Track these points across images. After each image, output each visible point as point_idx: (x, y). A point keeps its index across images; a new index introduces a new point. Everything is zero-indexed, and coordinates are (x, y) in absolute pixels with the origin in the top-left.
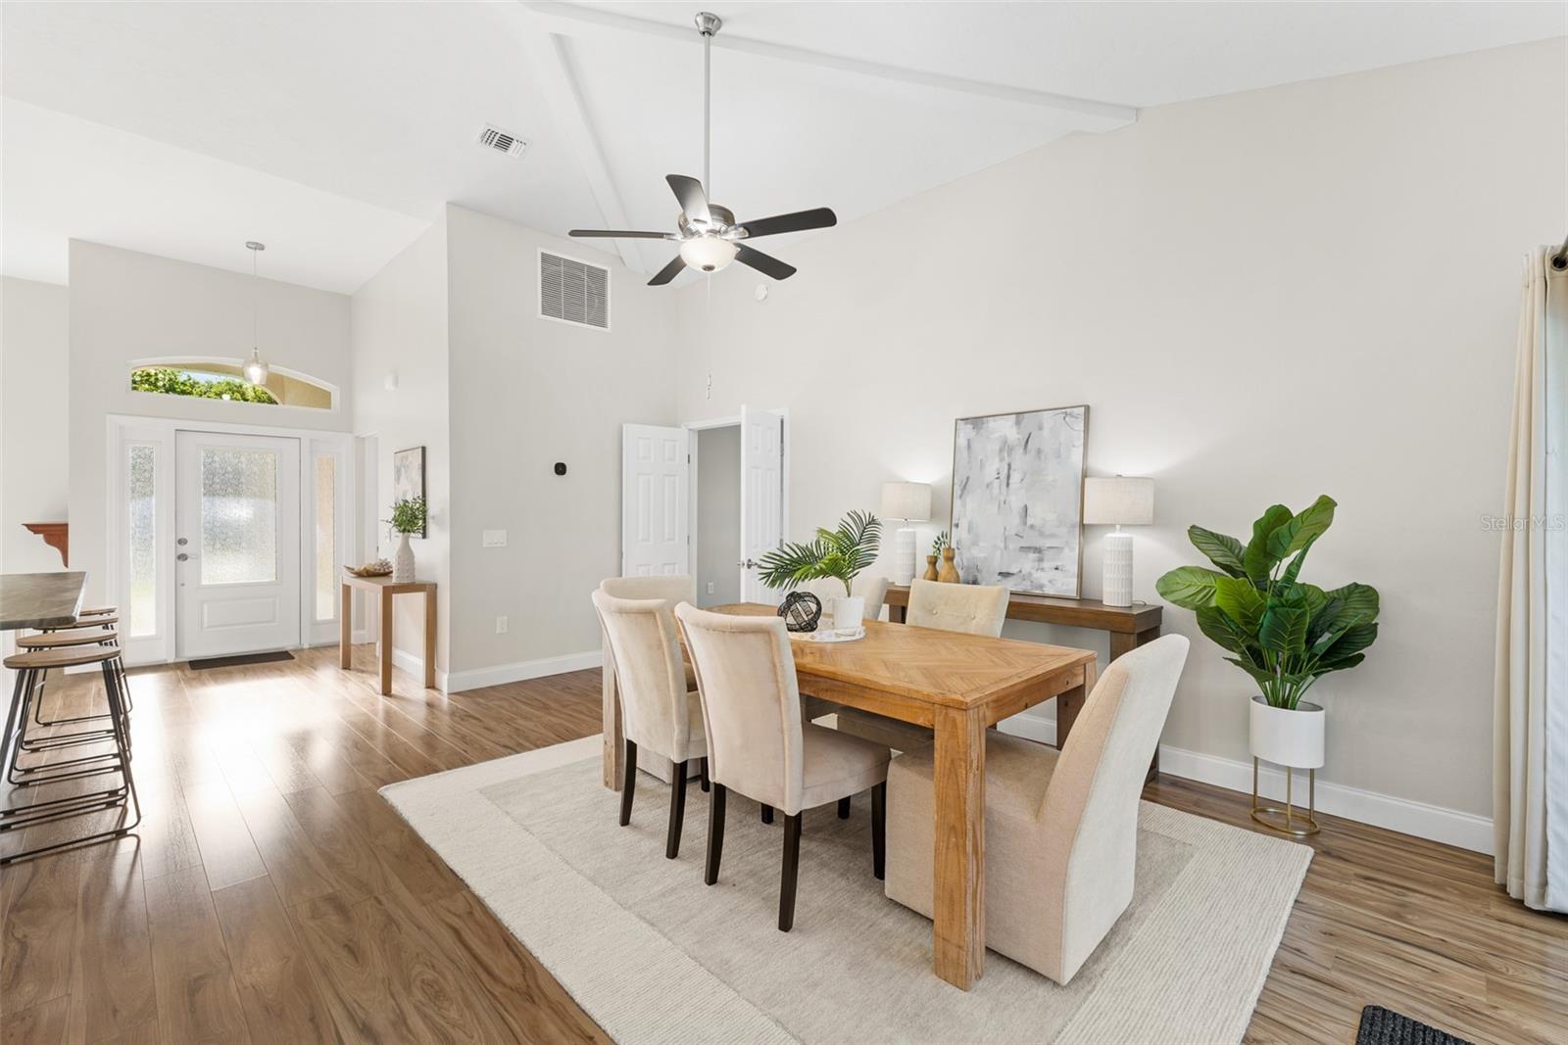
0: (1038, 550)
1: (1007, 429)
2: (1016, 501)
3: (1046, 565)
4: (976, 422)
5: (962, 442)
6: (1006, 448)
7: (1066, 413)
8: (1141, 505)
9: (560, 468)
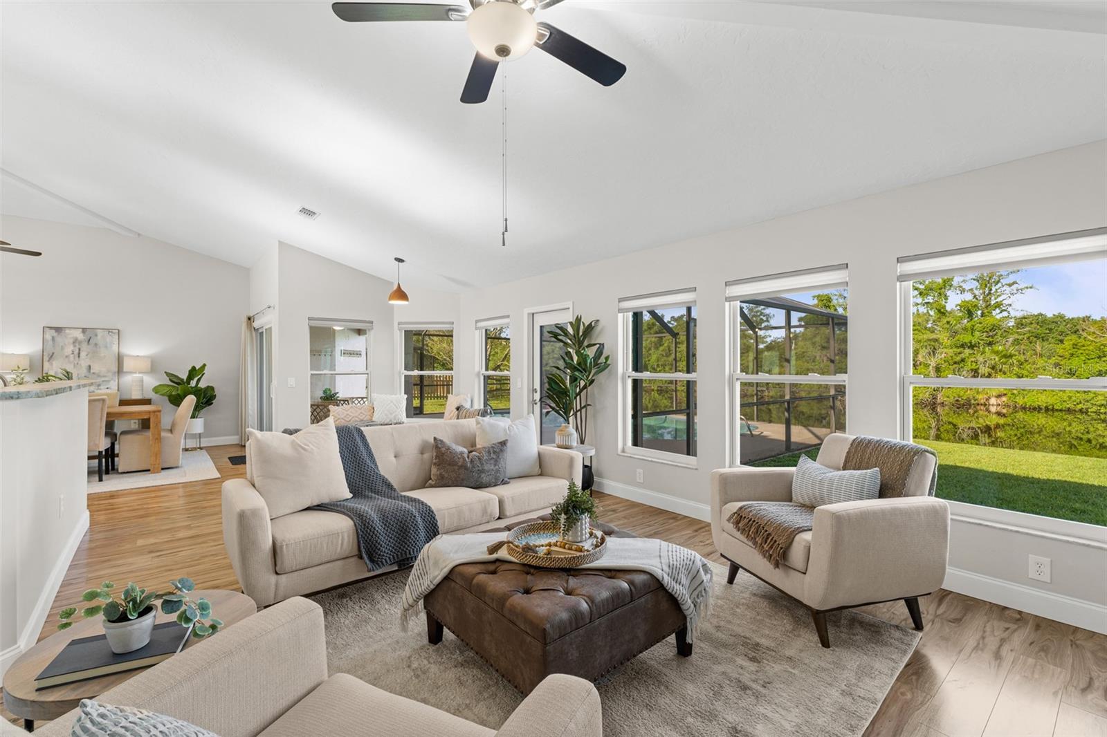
1: (79, 335)
2: (84, 363)
4: (58, 330)
5: (48, 337)
7: (109, 331)
8: (146, 365)
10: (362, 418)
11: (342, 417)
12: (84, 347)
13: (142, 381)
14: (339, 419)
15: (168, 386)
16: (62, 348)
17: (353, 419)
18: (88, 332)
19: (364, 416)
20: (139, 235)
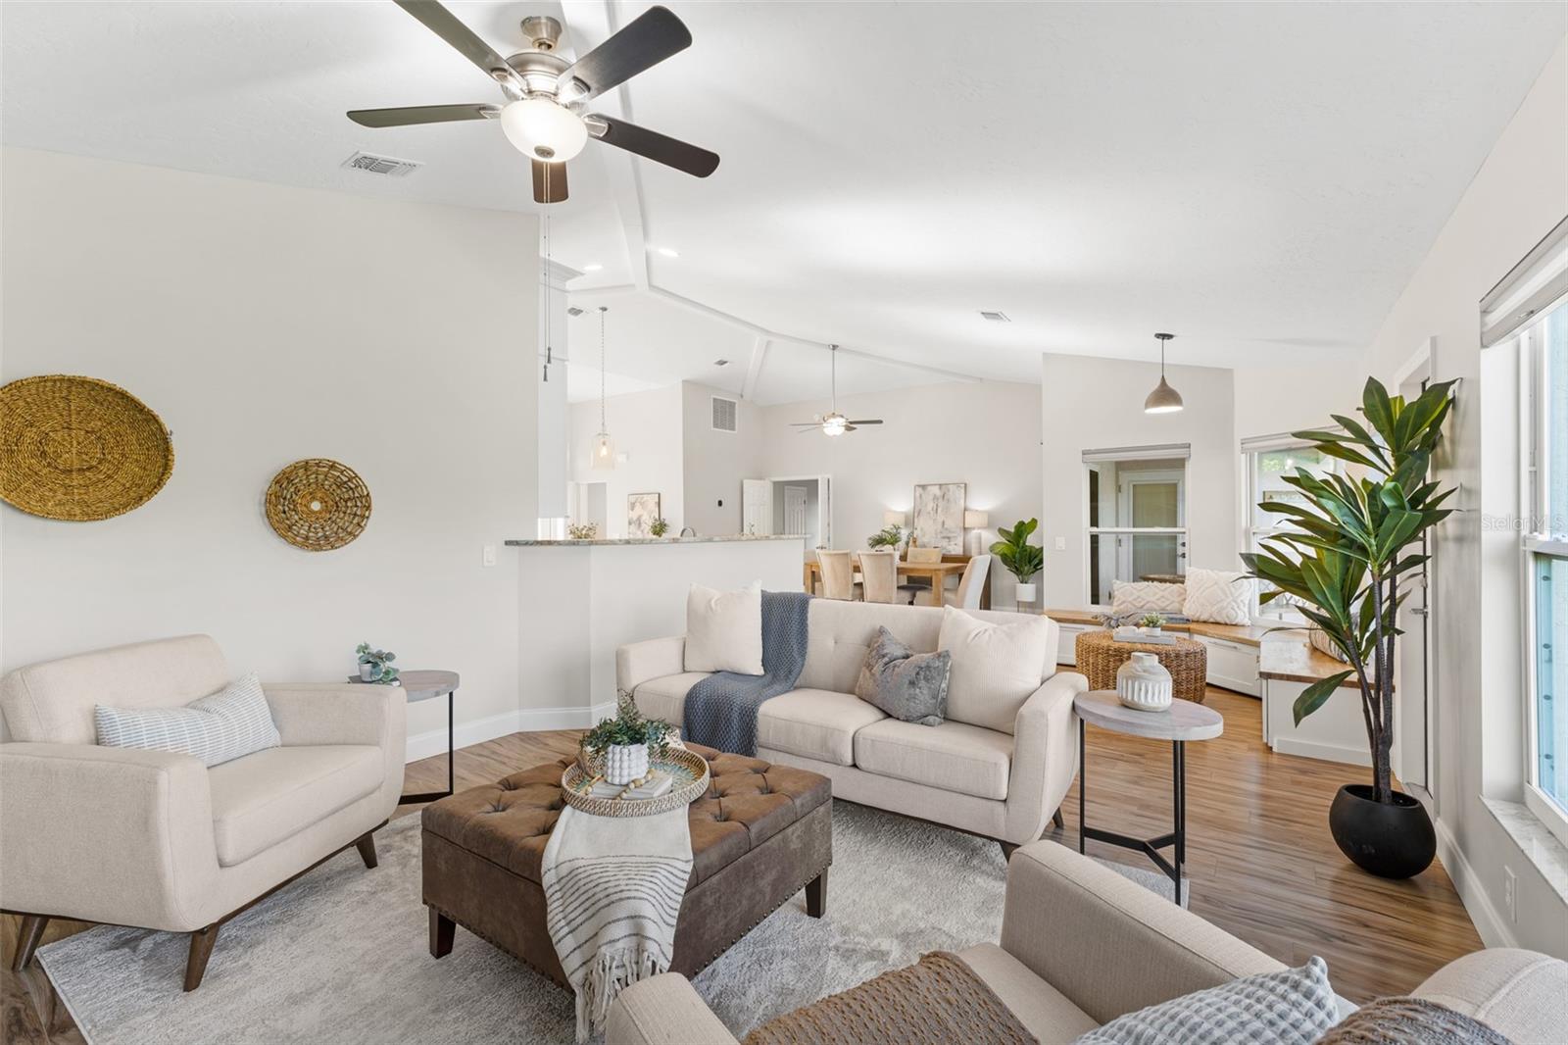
0: (949, 538)
1: (936, 490)
2: (940, 519)
3: (952, 543)
4: (924, 487)
5: (918, 495)
6: (935, 498)
7: (958, 485)
8: (984, 520)
9: (720, 503)
10: (1163, 605)
11: (1130, 599)
12: (941, 503)
13: (980, 538)
14: (1124, 602)
15: (1005, 543)
16: (926, 505)
17: (1148, 605)
18: (943, 487)
19: (1168, 602)
20: (981, 379)
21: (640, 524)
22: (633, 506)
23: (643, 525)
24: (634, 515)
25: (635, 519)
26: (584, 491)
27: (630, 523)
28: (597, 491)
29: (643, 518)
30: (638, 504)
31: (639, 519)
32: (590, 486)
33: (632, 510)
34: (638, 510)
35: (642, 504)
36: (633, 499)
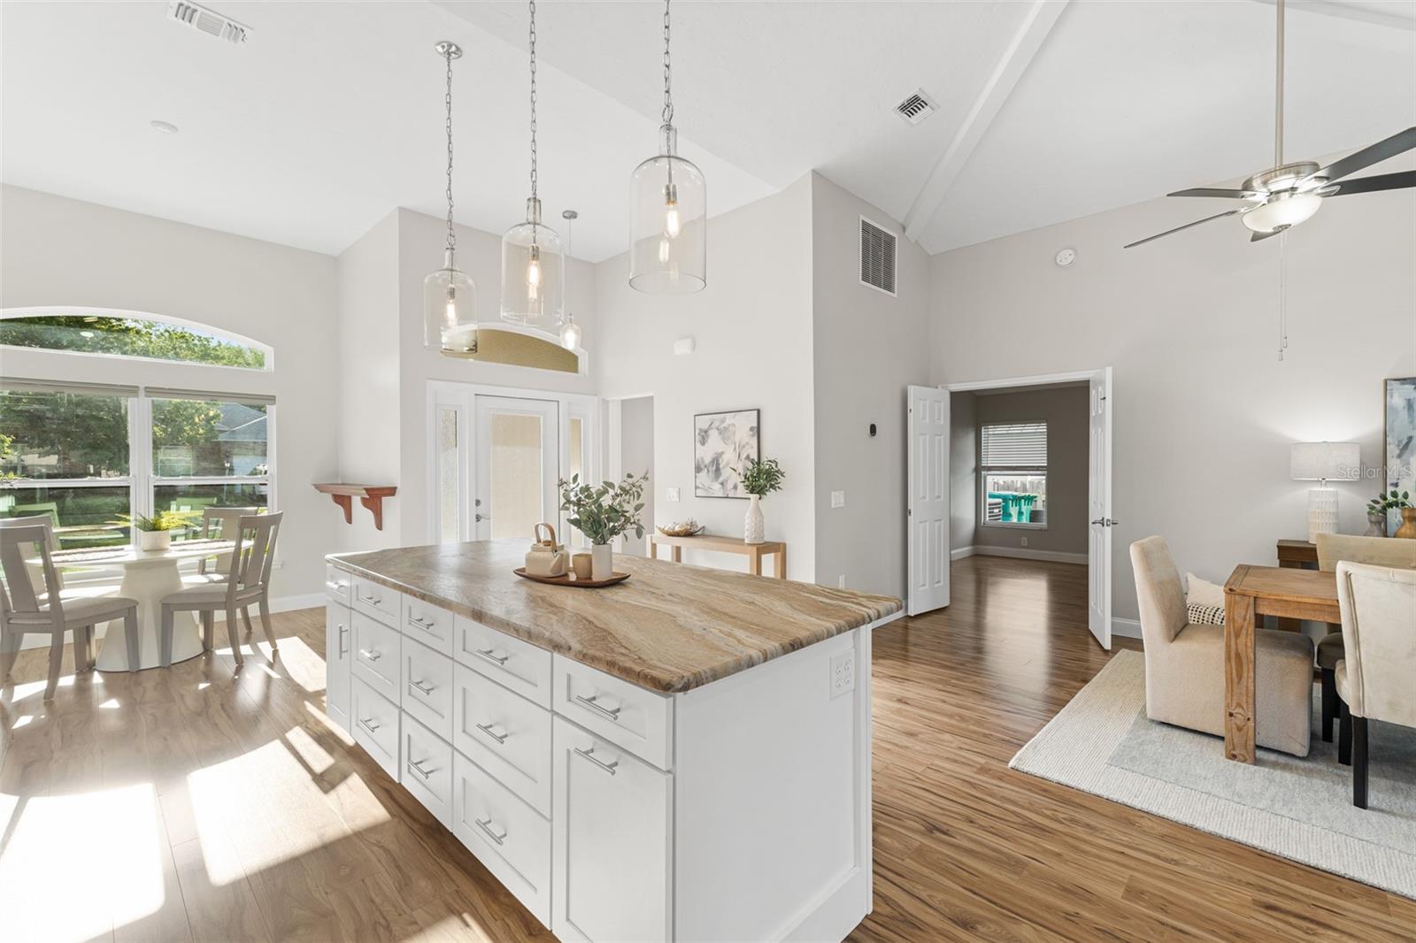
5: (1398, 402)
9: (873, 429)
21: (718, 470)
22: (703, 437)
23: (726, 473)
24: (706, 454)
25: (708, 460)
26: (615, 413)
27: (698, 469)
28: (637, 411)
29: (725, 458)
30: (714, 434)
31: (716, 461)
32: (625, 404)
33: (703, 443)
34: (715, 443)
35: (722, 432)
36: (703, 423)
